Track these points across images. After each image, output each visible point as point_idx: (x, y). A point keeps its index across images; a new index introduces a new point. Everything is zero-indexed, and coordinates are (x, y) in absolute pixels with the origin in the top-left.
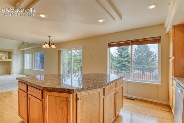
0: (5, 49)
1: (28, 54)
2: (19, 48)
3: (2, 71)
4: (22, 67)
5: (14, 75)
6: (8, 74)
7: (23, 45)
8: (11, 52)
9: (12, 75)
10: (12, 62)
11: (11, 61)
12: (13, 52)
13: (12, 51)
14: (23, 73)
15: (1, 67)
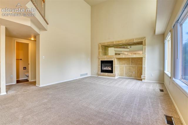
5: (146, 81)
9: (143, 81)
13: (143, 40)
14: (164, 82)
15: (132, 67)
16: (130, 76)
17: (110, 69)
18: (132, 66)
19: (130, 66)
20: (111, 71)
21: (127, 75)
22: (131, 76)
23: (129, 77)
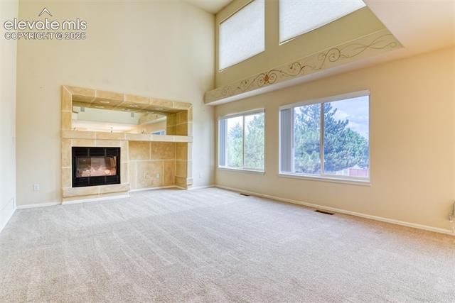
0: (171, 102)
1: (240, 115)
2: (205, 99)
3: (158, 176)
4: (213, 164)
5: (193, 188)
6: (172, 184)
7: (215, 87)
8: (186, 111)
9: (189, 189)
10: (189, 144)
11: (187, 143)
12: (191, 110)
13: (189, 109)
14: (215, 184)
15: (154, 163)
16: (149, 186)
17: (108, 172)
18: (153, 160)
19: (150, 160)
20: (115, 179)
21: (143, 183)
22: (152, 185)
23: (147, 187)
